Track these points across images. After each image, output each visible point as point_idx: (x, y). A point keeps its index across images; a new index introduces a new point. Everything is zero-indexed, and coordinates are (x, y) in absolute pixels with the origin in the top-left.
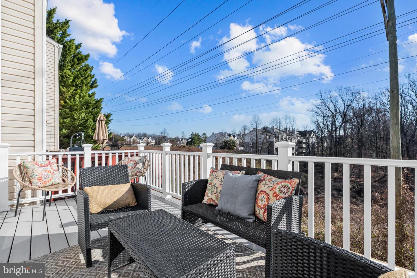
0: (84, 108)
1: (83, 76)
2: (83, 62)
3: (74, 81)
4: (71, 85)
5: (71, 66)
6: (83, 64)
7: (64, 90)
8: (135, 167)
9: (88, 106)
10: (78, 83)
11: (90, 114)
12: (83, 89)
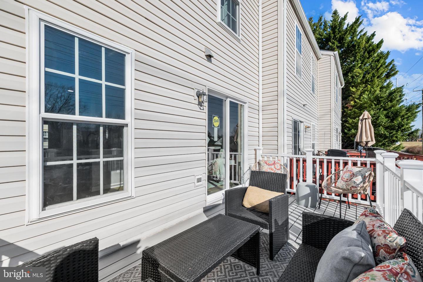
0: (373, 104)
1: (374, 69)
2: (374, 53)
3: (364, 77)
4: (361, 82)
5: (361, 63)
6: (376, 55)
7: (354, 90)
8: (351, 180)
9: (379, 101)
10: (369, 78)
11: (382, 109)
12: (374, 83)
